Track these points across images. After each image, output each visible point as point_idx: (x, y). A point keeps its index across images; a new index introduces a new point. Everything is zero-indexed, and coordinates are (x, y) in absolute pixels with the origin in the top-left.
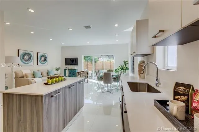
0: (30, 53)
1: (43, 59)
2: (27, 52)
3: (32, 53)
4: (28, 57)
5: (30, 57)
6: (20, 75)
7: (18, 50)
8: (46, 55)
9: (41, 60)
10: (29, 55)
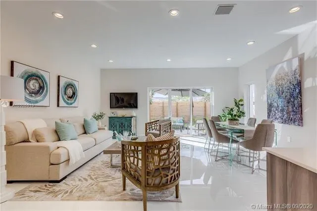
0: (42, 76)
1: (70, 92)
2: (34, 71)
3: (46, 76)
4: (37, 85)
5: (42, 85)
6: (19, 135)
7: (12, 63)
8: (76, 84)
9: (65, 94)
10: (40, 81)
